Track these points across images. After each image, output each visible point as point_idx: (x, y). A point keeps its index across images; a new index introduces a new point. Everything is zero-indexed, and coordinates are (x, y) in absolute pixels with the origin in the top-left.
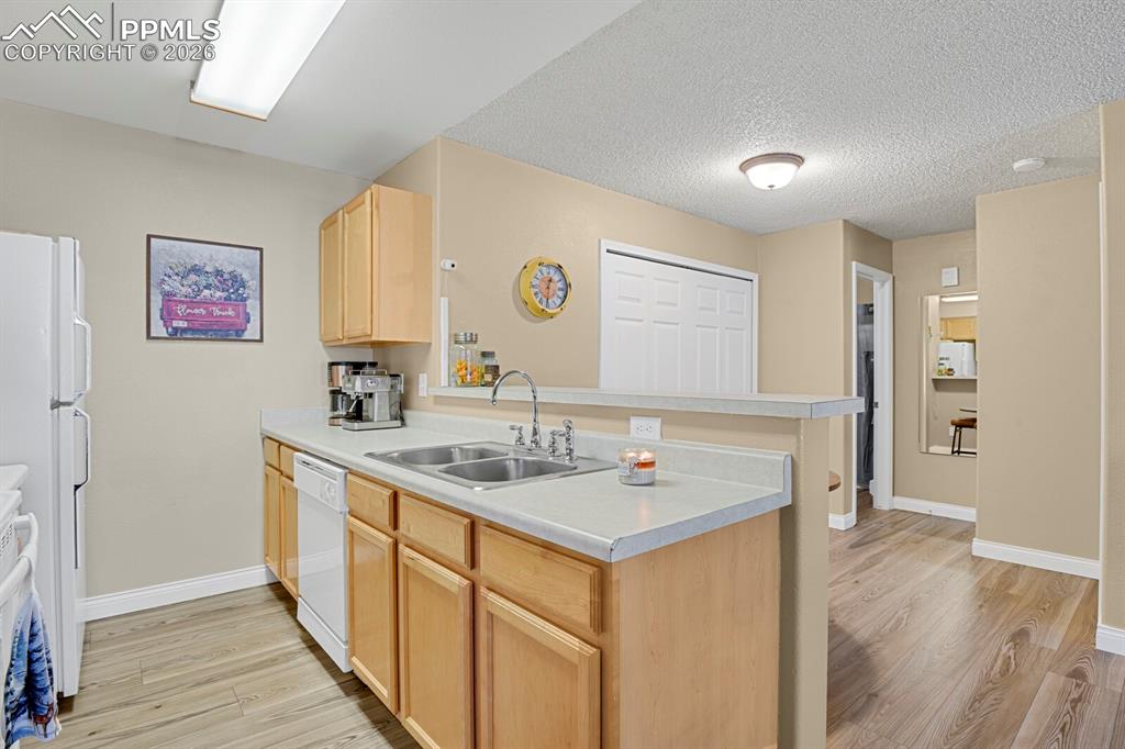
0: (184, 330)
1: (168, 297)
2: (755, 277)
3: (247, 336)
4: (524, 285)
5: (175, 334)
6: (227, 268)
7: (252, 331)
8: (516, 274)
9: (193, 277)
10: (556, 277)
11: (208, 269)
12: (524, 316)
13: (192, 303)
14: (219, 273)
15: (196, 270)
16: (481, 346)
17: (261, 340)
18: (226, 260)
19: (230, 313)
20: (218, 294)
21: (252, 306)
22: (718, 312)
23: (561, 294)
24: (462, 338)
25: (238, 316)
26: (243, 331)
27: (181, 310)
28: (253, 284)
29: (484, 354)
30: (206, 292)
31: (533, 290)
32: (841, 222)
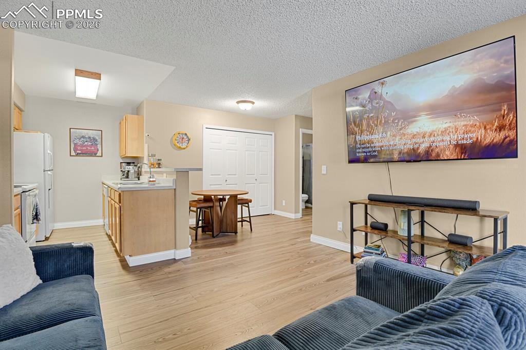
0: (80, 154)
1: (75, 144)
2: (273, 134)
3: (98, 155)
4: (174, 139)
5: (78, 155)
6: (92, 136)
7: (99, 154)
8: (171, 137)
9: (82, 139)
10: (185, 137)
11: (87, 137)
12: (174, 149)
13: (82, 146)
14: (89, 138)
15: (83, 137)
16: (157, 157)
17: (102, 156)
18: (91, 134)
19: (93, 149)
20: (90, 143)
21: (99, 147)
22: (256, 146)
23: (187, 142)
24: (150, 155)
25: (95, 149)
26: (97, 154)
27: (79, 148)
28: (99, 140)
29: (158, 160)
30: (86, 143)
31: (176, 141)
32: (294, 115)
